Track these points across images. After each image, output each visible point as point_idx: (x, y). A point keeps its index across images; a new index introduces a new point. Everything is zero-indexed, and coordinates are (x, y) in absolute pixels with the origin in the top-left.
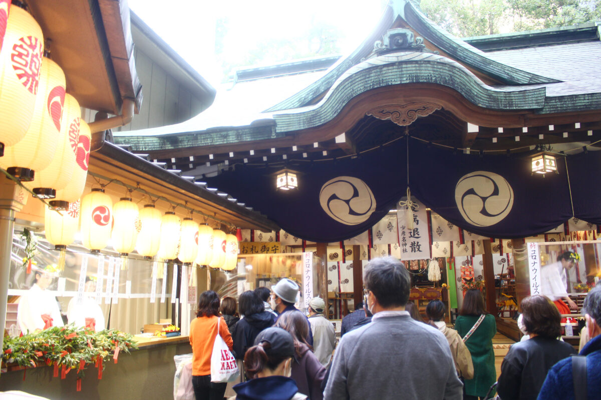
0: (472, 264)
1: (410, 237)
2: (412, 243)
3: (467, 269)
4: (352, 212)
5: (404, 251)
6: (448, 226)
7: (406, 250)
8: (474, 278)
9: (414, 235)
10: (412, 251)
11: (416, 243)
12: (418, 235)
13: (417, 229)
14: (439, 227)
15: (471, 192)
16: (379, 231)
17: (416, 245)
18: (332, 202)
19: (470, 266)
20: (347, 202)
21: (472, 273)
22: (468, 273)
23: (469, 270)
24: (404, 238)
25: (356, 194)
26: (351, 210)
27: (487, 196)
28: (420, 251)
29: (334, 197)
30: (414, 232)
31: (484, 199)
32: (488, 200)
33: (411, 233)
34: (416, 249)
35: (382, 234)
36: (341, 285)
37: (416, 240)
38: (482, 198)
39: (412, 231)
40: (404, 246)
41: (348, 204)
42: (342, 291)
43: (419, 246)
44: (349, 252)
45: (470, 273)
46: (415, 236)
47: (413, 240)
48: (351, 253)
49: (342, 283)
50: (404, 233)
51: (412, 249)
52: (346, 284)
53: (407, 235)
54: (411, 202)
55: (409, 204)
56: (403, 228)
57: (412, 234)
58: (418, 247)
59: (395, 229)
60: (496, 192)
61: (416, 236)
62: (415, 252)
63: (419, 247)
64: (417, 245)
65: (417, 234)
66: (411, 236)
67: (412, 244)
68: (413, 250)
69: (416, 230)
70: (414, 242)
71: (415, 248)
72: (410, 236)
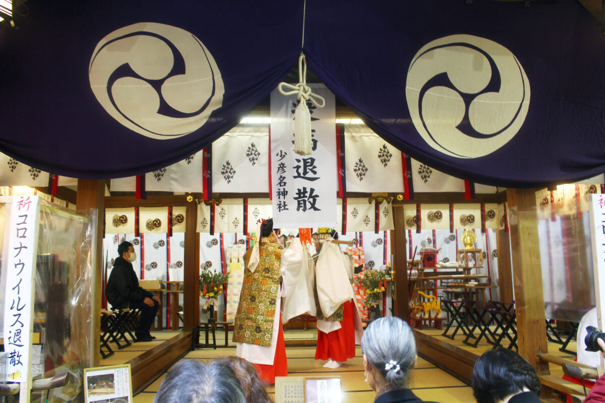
0: (361, 244)
1: (295, 177)
2: (299, 190)
3: (356, 252)
4: (166, 110)
5: (280, 207)
6: (379, 160)
7: (285, 205)
8: (364, 266)
9: (305, 172)
10: (298, 209)
11: (308, 190)
12: (315, 173)
13: (313, 160)
14: (360, 161)
15: (441, 80)
16: (228, 163)
17: (308, 195)
18: (120, 85)
19: (360, 248)
20: (157, 85)
21: (362, 257)
22: (357, 258)
23: (358, 253)
24: (282, 179)
25: (179, 67)
26: (163, 103)
27: (476, 92)
28: (316, 209)
29: (125, 71)
30: (305, 167)
31: (468, 99)
32: (476, 100)
33: (298, 167)
34: (308, 205)
35: (235, 169)
36: (170, 270)
37: (308, 185)
38: (463, 95)
39: (301, 164)
40: (282, 197)
41: (158, 90)
42: (171, 280)
43: (315, 198)
44: (180, 219)
45: (359, 258)
46: (307, 176)
47: (301, 183)
48: (182, 219)
49: (172, 267)
50: (282, 167)
51: (299, 203)
52: (178, 268)
53: (290, 173)
54: (307, 88)
55: (301, 93)
56: (282, 157)
57: (301, 171)
58: (311, 200)
59: (264, 159)
60: (494, 85)
61: (310, 175)
62: (305, 210)
63: (315, 201)
64: (311, 196)
65: (311, 170)
66: (299, 176)
67: (299, 192)
68: (301, 205)
69: (309, 164)
70: (305, 189)
71: (305, 201)
72: (296, 174)
